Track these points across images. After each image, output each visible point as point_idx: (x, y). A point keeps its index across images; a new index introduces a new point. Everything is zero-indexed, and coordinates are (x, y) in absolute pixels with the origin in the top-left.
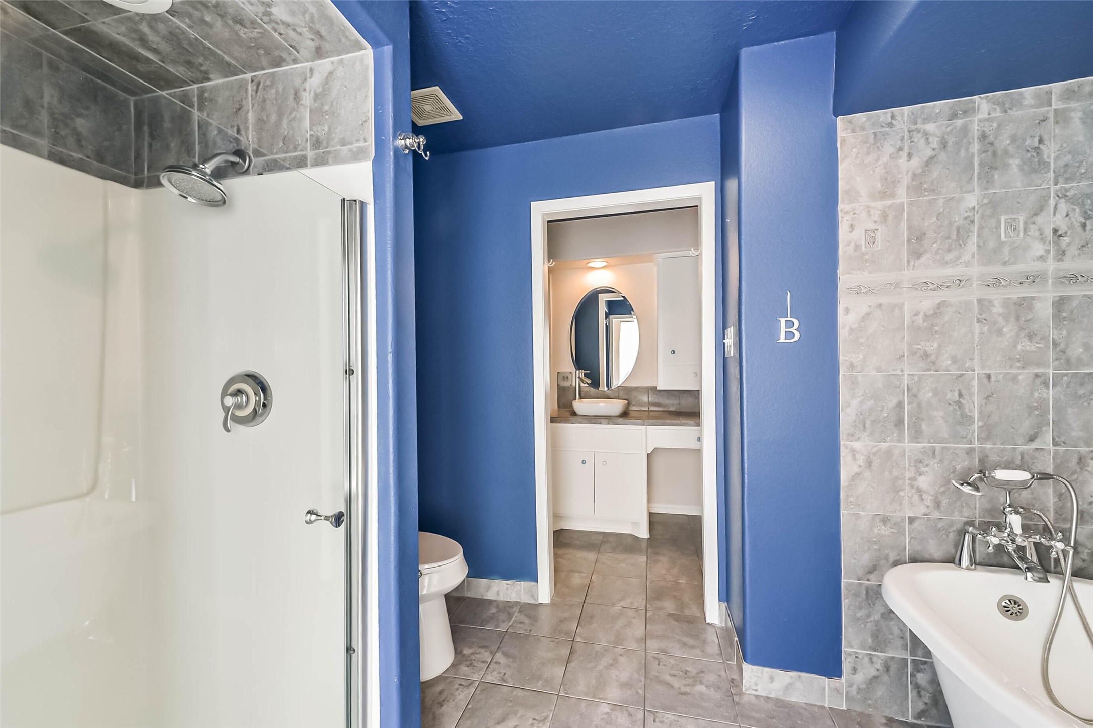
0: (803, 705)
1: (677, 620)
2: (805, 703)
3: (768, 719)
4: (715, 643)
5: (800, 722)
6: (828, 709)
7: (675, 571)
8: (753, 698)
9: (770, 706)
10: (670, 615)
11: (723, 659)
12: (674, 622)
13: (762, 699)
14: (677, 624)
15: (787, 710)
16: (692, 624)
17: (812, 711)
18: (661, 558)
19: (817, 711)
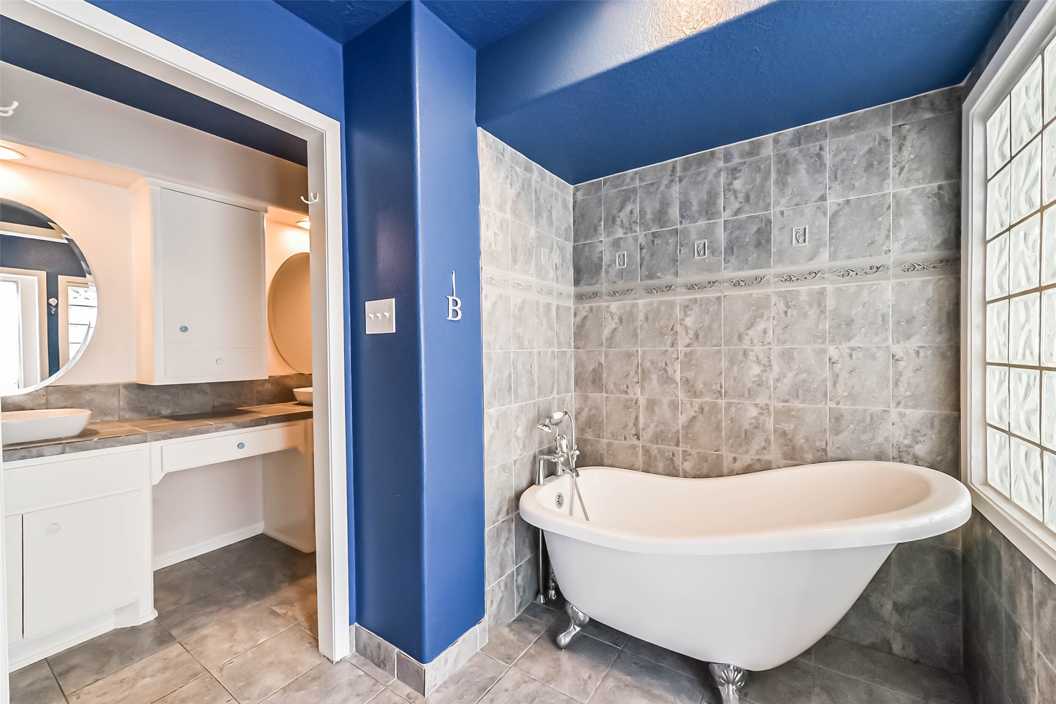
0: (468, 664)
1: (300, 689)
2: (467, 661)
3: (461, 701)
4: (360, 676)
5: (478, 680)
6: (480, 652)
7: (241, 633)
8: (437, 694)
9: (452, 688)
10: (284, 689)
11: (382, 684)
12: (300, 693)
13: (442, 689)
14: (303, 692)
15: (463, 680)
16: (320, 677)
17: (475, 663)
18: (205, 631)
19: (477, 660)
